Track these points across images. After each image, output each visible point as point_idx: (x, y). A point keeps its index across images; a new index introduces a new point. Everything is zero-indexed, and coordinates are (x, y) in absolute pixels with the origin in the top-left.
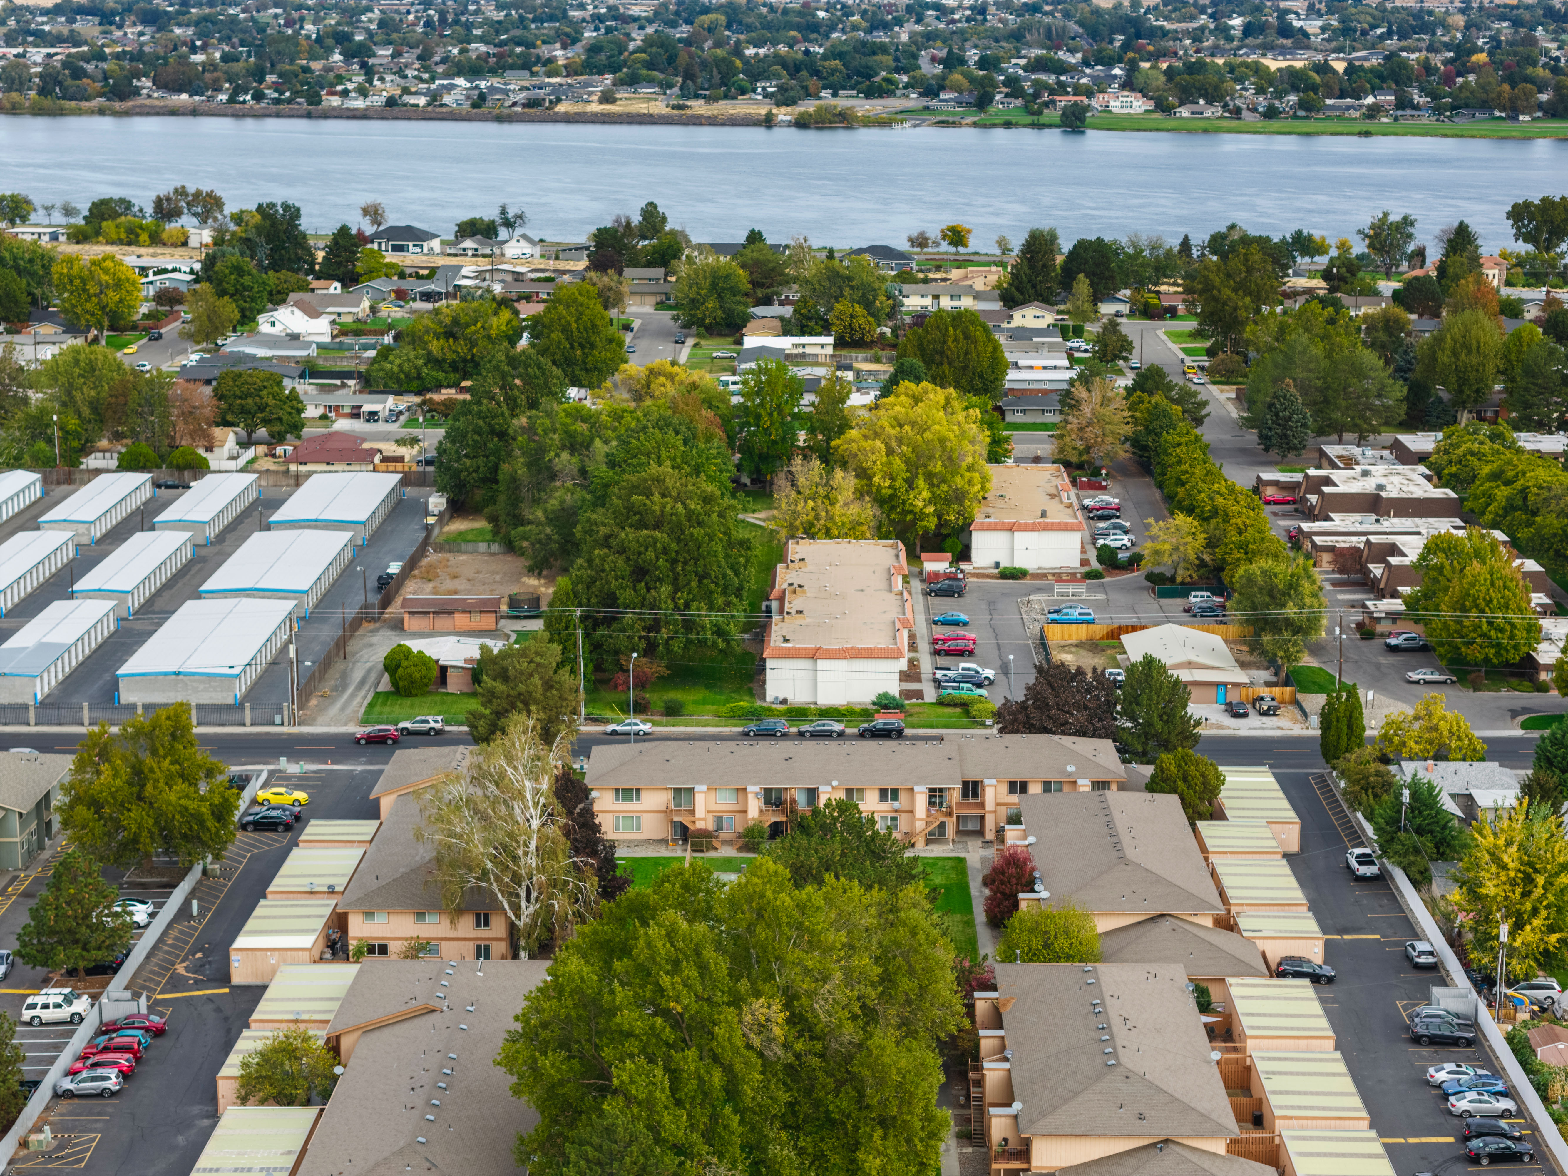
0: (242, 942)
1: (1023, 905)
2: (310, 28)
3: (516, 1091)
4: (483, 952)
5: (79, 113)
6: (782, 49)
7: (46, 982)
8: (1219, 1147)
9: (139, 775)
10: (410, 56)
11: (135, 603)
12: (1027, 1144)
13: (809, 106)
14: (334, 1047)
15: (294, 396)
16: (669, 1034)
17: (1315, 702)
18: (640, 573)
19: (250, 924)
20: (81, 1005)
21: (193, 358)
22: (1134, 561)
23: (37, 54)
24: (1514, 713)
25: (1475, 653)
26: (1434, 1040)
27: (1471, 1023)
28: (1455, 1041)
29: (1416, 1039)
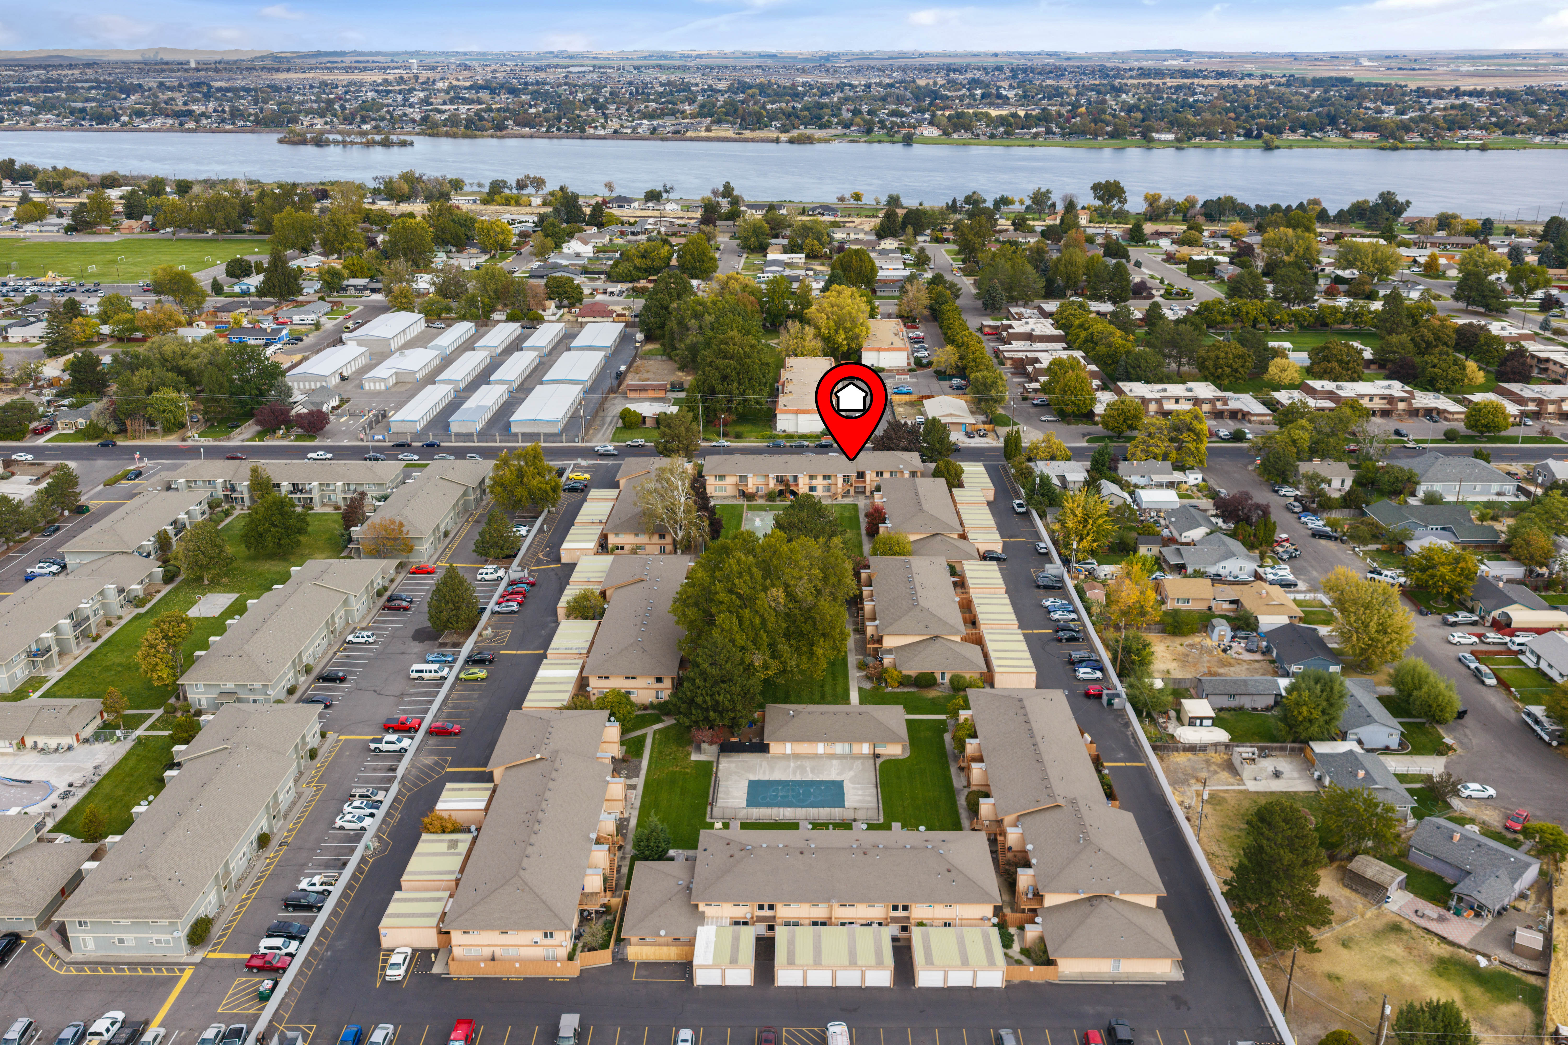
0: (565, 546)
1: (881, 530)
2: (580, 96)
4: (662, 550)
5: (482, 137)
6: (783, 105)
7: (486, 562)
8: (958, 639)
9: (521, 473)
10: (623, 110)
11: (515, 385)
12: (881, 637)
13: (794, 133)
14: (603, 594)
15: (578, 287)
16: (738, 603)
17: (1003, 431)
18: (725, 378)
19: (568, 537)
20: (501, 573)
21: (536, 264)
22: (930, 364)
23: (463, 108)
24: (1084, 435)
25: (1069, 409)
26: (1046, 587)
27: (1061, 580)
28: (1054, 588)
29: (1038, 587)
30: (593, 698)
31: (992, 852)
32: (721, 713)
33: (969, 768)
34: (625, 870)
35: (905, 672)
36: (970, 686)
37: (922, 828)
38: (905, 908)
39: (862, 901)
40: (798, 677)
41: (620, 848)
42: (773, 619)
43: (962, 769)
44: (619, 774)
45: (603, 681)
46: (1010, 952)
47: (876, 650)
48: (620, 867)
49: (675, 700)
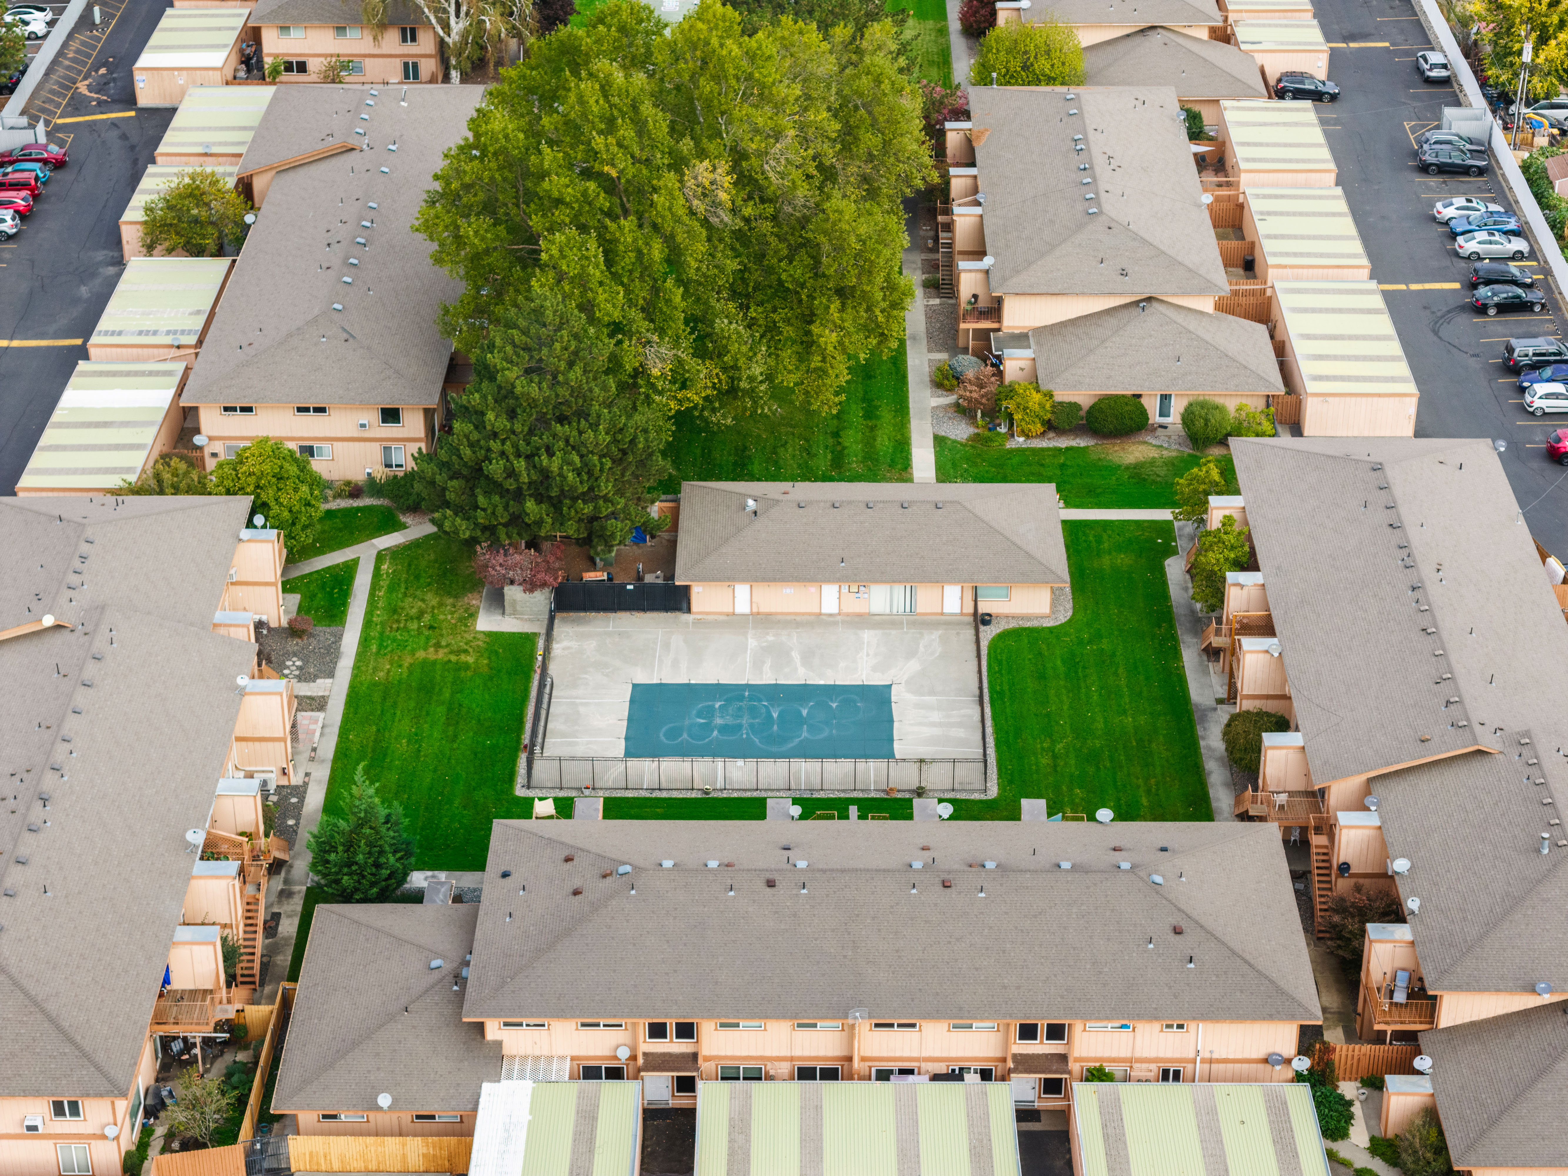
0: (146, 60)
1: (1002, 16)
3: (438, 260)
4: (411, 72)
8: (1207, 305)
12: (999, 301)
14: (245, 188)
16: (603, 201)
19: (156, 38)
26: (1446, 170)
27: (1485, 148)
28: (1466, 170)
29: (1424, 168)
30: (211, 464)
31: (1296, 876)
32: (556, 505)
33: (1234, 651)
34: (288, 927)
35: (1062, 396)
36: (1238, 431)
37: (1104, 814)
38: (1056, 1032)
39: (934, 1015)
40: (771, 408)
41: (276, 867)
42: (702, 247)
43: (1212, 653)
44: (279, 669)
45: (239, 418)
46: (1342, 1149)
47: (983, 336)
48: (275, 918)
49: (430, 469)
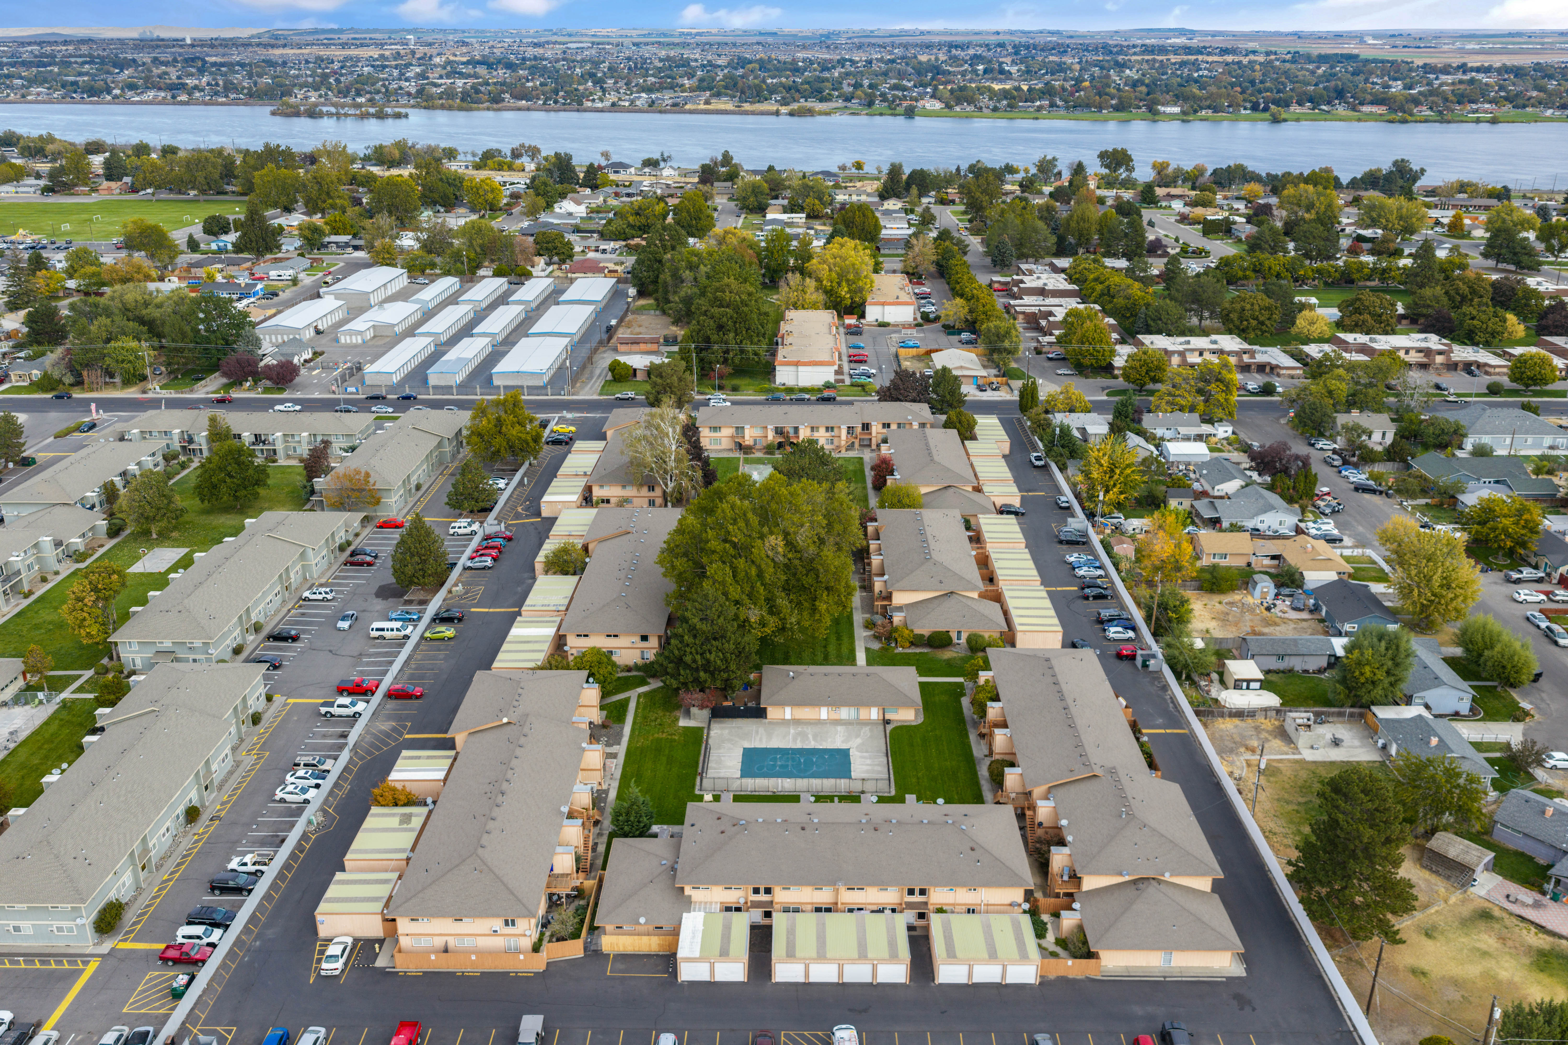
0: (546, 498)
1: (889, 482)
2: (578, 71)
4: (652, 503)
5: (478, 109)
6: (783, 80)
7: (460, 516)
8: (975, 595)
9: (499, 422)
10: (621, 84)
11: (500, 338)
12: (891, 594)
13: (795, 106)
14: (586, 548)
15: (569, 243)
16: (732, 551)
17: (1017, 384)
18: (720, 327)
19: (550, 490)
20: (475, 527)
21: (526, 224)
22: (937, 319)
23: (460, 83)
24: (1103, 389)
25: (1086, 362)
26: (1069, 542)
27: (1085, 535)
28: (1078, 543)
29: (1061, 542)
30: (571, 658)
31: (1021, 828)
32: (712, 674)
33: (991, 735)
34: (601, 848)
35: (918, 631)
36: (990, 645)
37: (940, 801)
38: (923, 892)
39: (872, 884)
40: (799, 636)
41: (596, 823)
42: (772, 570)
43: (983, 735)
44: (598, 741)
45: (583, 639)
46: (1044, 943)
47: (884, 607)
48: (596, 844)
49: (661, 659)
